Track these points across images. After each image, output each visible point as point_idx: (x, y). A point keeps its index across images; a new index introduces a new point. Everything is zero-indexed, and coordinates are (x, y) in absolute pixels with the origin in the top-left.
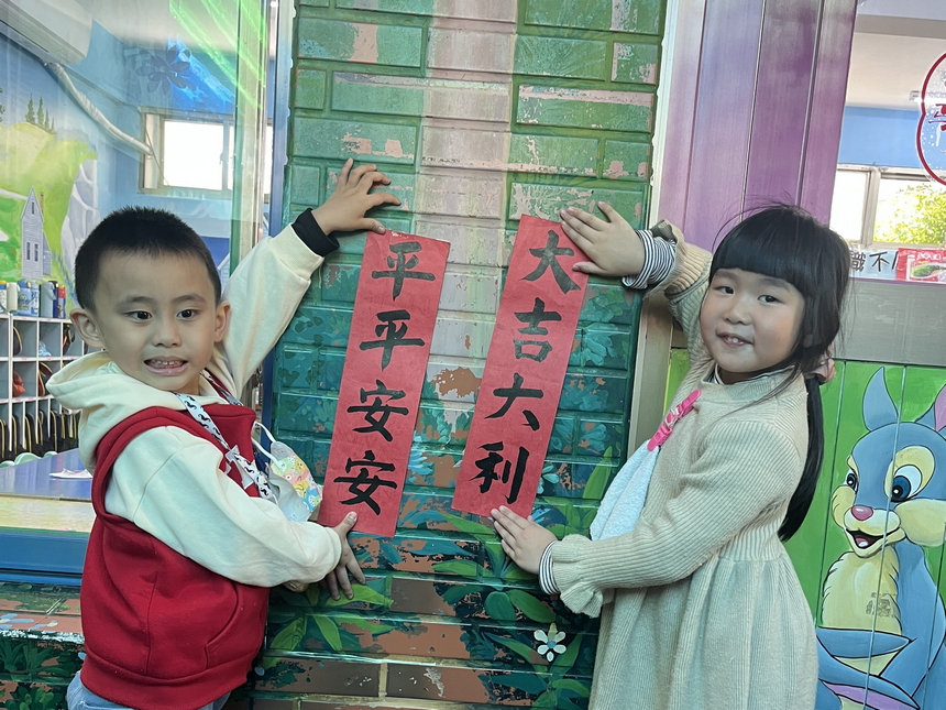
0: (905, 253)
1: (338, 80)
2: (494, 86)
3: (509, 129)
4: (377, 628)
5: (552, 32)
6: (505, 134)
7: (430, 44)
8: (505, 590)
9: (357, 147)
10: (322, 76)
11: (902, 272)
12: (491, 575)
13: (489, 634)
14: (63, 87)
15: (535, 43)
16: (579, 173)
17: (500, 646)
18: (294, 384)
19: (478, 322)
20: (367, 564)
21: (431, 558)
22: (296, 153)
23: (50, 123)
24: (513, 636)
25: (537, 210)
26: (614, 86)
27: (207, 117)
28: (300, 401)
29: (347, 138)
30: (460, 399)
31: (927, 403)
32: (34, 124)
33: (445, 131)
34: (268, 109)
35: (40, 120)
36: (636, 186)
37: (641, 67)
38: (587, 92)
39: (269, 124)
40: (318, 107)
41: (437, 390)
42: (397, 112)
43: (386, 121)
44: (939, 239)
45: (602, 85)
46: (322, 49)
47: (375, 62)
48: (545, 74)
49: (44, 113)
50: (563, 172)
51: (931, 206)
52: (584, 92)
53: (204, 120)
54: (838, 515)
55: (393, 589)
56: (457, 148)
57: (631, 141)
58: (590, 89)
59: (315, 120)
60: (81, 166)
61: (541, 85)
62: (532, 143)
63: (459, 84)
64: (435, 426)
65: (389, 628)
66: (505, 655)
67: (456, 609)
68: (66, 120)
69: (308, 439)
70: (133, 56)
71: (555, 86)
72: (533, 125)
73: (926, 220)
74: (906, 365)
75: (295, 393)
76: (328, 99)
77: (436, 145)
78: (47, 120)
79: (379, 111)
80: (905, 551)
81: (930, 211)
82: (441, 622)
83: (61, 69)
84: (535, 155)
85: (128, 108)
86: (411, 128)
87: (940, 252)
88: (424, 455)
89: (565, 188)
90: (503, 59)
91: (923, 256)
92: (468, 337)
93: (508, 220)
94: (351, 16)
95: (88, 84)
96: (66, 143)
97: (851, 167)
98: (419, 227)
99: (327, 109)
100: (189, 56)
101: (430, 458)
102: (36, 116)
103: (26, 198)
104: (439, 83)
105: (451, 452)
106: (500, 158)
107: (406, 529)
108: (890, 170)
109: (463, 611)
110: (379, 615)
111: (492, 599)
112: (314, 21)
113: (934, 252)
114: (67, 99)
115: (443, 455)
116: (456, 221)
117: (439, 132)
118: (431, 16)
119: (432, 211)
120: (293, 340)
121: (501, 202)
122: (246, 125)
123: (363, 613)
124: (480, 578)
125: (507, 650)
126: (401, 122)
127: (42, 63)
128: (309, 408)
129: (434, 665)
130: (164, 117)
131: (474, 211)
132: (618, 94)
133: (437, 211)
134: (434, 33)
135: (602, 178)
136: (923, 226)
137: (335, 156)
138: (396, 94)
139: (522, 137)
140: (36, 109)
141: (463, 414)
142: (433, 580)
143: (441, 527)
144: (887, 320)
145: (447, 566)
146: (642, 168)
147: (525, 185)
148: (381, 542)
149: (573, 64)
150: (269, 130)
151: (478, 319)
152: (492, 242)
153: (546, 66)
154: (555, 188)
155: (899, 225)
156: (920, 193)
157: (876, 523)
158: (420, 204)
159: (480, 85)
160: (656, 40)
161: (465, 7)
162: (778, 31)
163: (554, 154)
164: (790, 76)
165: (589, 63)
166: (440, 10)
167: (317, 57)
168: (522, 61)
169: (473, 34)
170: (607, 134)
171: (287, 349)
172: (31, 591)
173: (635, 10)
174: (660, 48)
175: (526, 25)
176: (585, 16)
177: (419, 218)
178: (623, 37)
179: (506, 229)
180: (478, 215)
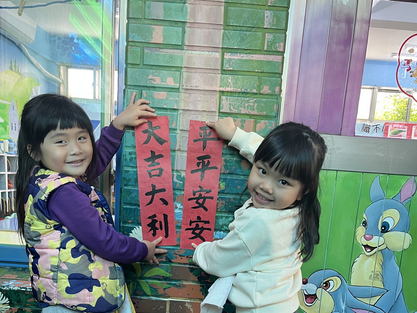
0: (388, 125)
1: (146, 51)
2: (213, 53)
3: (220, 72)
4: (165, 286)
5: (239, 28)
6: (218, 75)
7: (186, 35)
9: (155, 81)
10: (139, 49)
11: (386, 134)
14: (24, 54)
15: (231, 33)
16: (250, 92)
18: (129, 184)
20: (161, 260)
21: (187, 257)
22: (128, 83)
23: (20, 70)
25: (232, 108)
26: (266, 53)
27: (86, 67)
28: (132, 191)
29: (150, 77)
31: (397, 190)
32: (13, 71)
33: (192, 73)
34: (116, 64)
35: (15, 69)
36: (275, 97)
37: (277, 44)
38: (254, 56)
39: (116, 70)
40: (138, 63)
42: (171, 65)
43: (167, 69)
44: (403, 118)
45: (260, 52)
46: (139, 37)
47: (162, 43)
48: (235, 47)
49: (17, 66)
50: (243, 91)
51: (400, 103)
52: (252, 55)
53: (85, 68)
54: (358, 238)
55: (172, 270)
56: (198, 81)
57: (272, 77)
58: (255, 54)
59: (136, 69)
60: (33, 89)
61: (234, 52)
62: (230, 78)
63: (198, 52)
65: (170, 286)
67: (198, 278)
68: (26, 69)
69: (135, 207)
70: (55, 41)
71: (240, 53)
72: (230, 70)
73: (397, 110)
74: (389, 174)
75: (129, 188)
76: (142, 59)
77: (189, 79)
78: (18, 69)
79: (164, 65)
80: (386, 253)
81: (399, 106)
82: (192, 284)
83: (24, 46)
84: (231, 84)
85: (52, 63)
86: (177, 72)
87: (403, 124)
89: (244, 98)
90: (218, 41)
91: (395, 126)
93: (219, 112)
94: (151, 22)
95: (35, 53)
96: (26, 79)
97: (365, 87)
98: (181, 116)
99: (141, 64)
100: (79, 40)
102: (13, 67)
103: (10, 103)
104: (190, 52)
106: (216, 85)
108: (382, 88)
109: (201, 279)
110: (166, 281)
112: (135, 24)
113: (400, 124)
114: (26, 59)
116: (197, 113)
117: (190, 74)
118: (186, 22)
119: (187, 109)
120: (129, 165)
121: (217, 105)
122: (106, 71)
123: (159, 280)
126: (173, 69)
127: (15, 44)
128: (136, 194)
129: (189, 301)
130: (68, 67)
131: (205, 108)
132: (267, 56)
133: (189, 109)
134: (187, 30)
135: (260, 94)
136: (396, 112)
137: (145, 85)
138: (171, 57)
139: (225, 76)
140: (13, 64)
142: (188, 266)
144: (381, 155)
146: (277, 89)
147: (227, 97)
149: (248, 43)
150: (116, 73)
153: (236, 44)
154: (239, 98)
155: (386, 112)
156: (395, 98)
157: (374, 242)
158: (182, 106)
159: (207, 53)
160: (284, 31)
161: (201, 18)
162: (337, 27)
163: (240, 83)
164: (342, 47)
165: (255, 43)
166: (189, 19)
167: (137, 41)
168: (226, 42)
169: (204, 30)
170: (262, 74)
171: (126, 169)
172: (21, 271)
173: (275, 19)
174: (286, 35)
175: (227, 25)
176: (253, 21)
177: (181, 111)
178: (270, 31)
179: (219, 116)
180: (207, 110)
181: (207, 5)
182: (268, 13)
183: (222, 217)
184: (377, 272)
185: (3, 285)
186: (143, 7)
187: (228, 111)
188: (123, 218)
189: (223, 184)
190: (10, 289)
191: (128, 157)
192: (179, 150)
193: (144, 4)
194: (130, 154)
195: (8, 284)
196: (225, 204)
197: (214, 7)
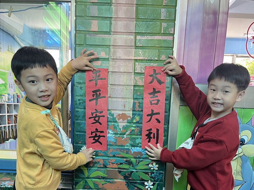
1: (87, 36)
2: (130, 36)
3: (134, 48)
4: (103, 183)
5: (145, 20)
6: (133, 49)
7: (112, 25)
8: (137, 172)
12: (133, 168)
13: (133, 184)
15: (140, 23)
16: (153, 59)
17: (136, 186)
18: (79, 119)
19: (127, 101)
20: (100, 166)
21: (117, 164)
24: (139, 184)
25: (142, 70)
26: (162, 35)
28: (81, 123)
30: (123, 121)
31: (250, 118)
33: (117, 49)
37: (170, 29)
38: (155, 37)
39: (70, 49)
40: (82, 44)
41: (117, 119)
42: (103, 44)
43: (101, 47)
44: (252, 73)
45: (159, 34)
46: (83, 28)
47: (97, 31)
48: (143, 32)
50: (149, 59)
52: (154, 37)
55: (107, 172)
56: (120, 53)
57: (167, 50)
58: (156, 36)
59: (82, 47)
61: (143, 35)
62: (140, 51)
63: (120, 36)
64: (117, 129)
65: (106, 182)
66: (137, 189)
67: (124, 177)
69: (83, 133)
70: (34, 32)
71: (146, 35)
72: (140, 46)
74: (243, 108)
75: (79, 121)
76: (85, 41)
77: (115, 53)
79: (99, 44)
80: (244, 158)
81: (250, 66)
82: (120, 181)
84: (141, 54)
86: (107, 49)
87: (252, 77)
88: (114, 137)
89: (150, 63)
90: (132, 28)
92: (125, 105)
93: (135, 73)
94: (90, 18)
97: (228, 55)
98: (110, 75)
99: (85, 44)
101: (116, 137)
104: (115, 36)
105: (121, 136)
106: (132, 56)
107: (110, 156)
108: (238, 55)
109: (126, 178)
110: (104, 179)
111: (133, 174)
112: (80, 20)
115: (119, 137)
116: (121, 73)
117: (115, 49)
118: (112, 17)
120: (78, 107)
121: (133, 68)
122: (63, 49)
123: (99, 179)
124: (130, 169)
125: (137, 187)
126: (105, 47)
127: (11, 35)
128: (83, 125)
131: (125, 70)
132: (164, 37)
133: (115, 71)
134: (113, 22)
135: (160, 60)
138: (103, 39)
139: (138, 50)
141: (124, 126)
142: (117, 170)
143: (119, 156)
145: (121, 166)
147: (139, 63)
148: (103, 160)
149: (151, 29)
150: (70, 51)
151: (127, 100)
152: (130, 79)
153: (144, 30)
154: (147, 63)
156: (247, 61)
158: (111, 69)
159: (126, 36)
160: (173, 21)
161: (121, 14)
162: (207, 17)
163: (147, 54)
164: (211, 30)
165: (155, 29)
166: (114, 16)
167: (81, 30)
168: (137, 29)
169: (123, 22)
170: (161, 48)
171: (77, 110)
172: (13, 175)
173: (168, 13)
174: (175, 23)
175: (138, 19)
176: (154, 15)
177: (110, 73)
178: (165, 21)
179: (134, 75)
180: (126, 72)
181: (125, 6)
182: (163, 10)
183: (138, 138)
184: (238, 170)
185: (1, 184)
186: (85, 9)
187: (140, 72)
188: (76, 140)
189: (138, 118)
190: (6, 187)
191: (78, 102)
192: (110, 97)
193: (85, 7)
194: (79, 100)
195: (4, 184)
196: (140, 130)
197: (129, 7)
